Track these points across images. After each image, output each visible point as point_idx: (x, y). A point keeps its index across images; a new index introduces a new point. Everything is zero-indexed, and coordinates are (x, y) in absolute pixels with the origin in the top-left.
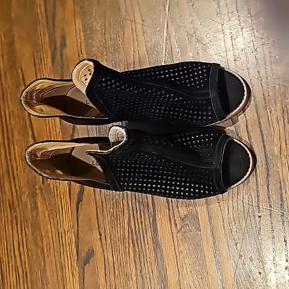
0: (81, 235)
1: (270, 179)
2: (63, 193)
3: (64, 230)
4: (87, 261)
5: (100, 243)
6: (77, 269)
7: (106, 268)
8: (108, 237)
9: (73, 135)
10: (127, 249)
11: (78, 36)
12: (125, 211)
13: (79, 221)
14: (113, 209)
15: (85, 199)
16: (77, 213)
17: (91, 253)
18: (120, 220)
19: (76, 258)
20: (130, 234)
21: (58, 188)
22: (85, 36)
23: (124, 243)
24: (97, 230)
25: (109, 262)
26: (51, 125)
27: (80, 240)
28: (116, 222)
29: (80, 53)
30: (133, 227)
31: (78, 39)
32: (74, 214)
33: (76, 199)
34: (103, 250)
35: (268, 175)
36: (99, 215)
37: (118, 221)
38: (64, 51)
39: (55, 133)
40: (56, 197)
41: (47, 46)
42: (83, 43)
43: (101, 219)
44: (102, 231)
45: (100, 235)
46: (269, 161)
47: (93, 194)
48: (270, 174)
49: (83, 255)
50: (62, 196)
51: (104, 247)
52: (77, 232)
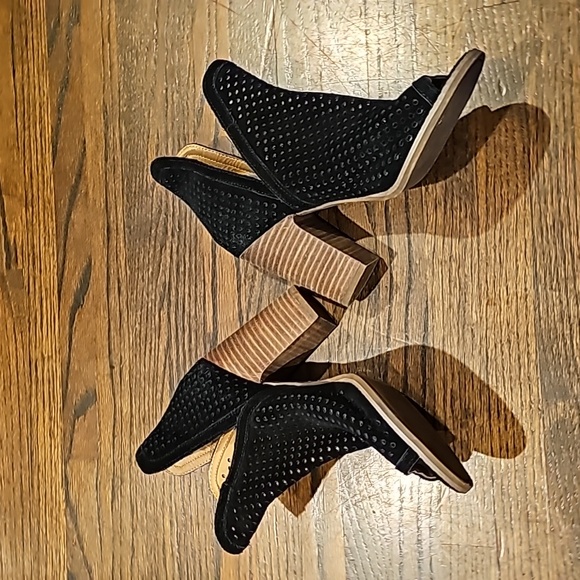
0: (75, 366)
1: (411, 296)
2: (46, 290)
3: (42, 355)
4: (80, 411)
5: (110, 381)
6: (60, 424)
7: (117, 425)
8: (126, 373)
9: (77, 187)
10: (159, 394)
11: (106, 8)
12: (162, 330)
13: (73, 341)
14: (140, 324)
15: (88, 304)
16: (71, 327)
17: (91, 398)
18: (151, 343)
19: (60, 405)
20: (167, 368)
21: (37, 281)
22: (119, 9)
23: (154, 383)
24: (107, 360)
25: (124, 414)
26: (34, 162)
27: (71, 374)
28: (143, 347)
29: (106, 40)
30: (174, 357)
31: (106, 13)
32: (64, 328)
33: (71, 302)
34: (114, 394)
35: (409, 288)
36: (112, 333)
37: (148, 346)
38: (75, 32)
39: (40, 178)
40: (31, 295)
41: (42, 17)
42: (113, 23)
43: (115, 340)
44: (116, 362)
45: (112, 367)
46: (414, 267)
47: (106, 296)
48: (413, 287)
49: (75, 399)
50: (44, 293)
51: (117, 388)
52: (66, 360)
